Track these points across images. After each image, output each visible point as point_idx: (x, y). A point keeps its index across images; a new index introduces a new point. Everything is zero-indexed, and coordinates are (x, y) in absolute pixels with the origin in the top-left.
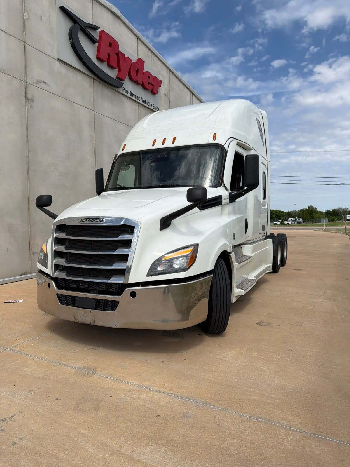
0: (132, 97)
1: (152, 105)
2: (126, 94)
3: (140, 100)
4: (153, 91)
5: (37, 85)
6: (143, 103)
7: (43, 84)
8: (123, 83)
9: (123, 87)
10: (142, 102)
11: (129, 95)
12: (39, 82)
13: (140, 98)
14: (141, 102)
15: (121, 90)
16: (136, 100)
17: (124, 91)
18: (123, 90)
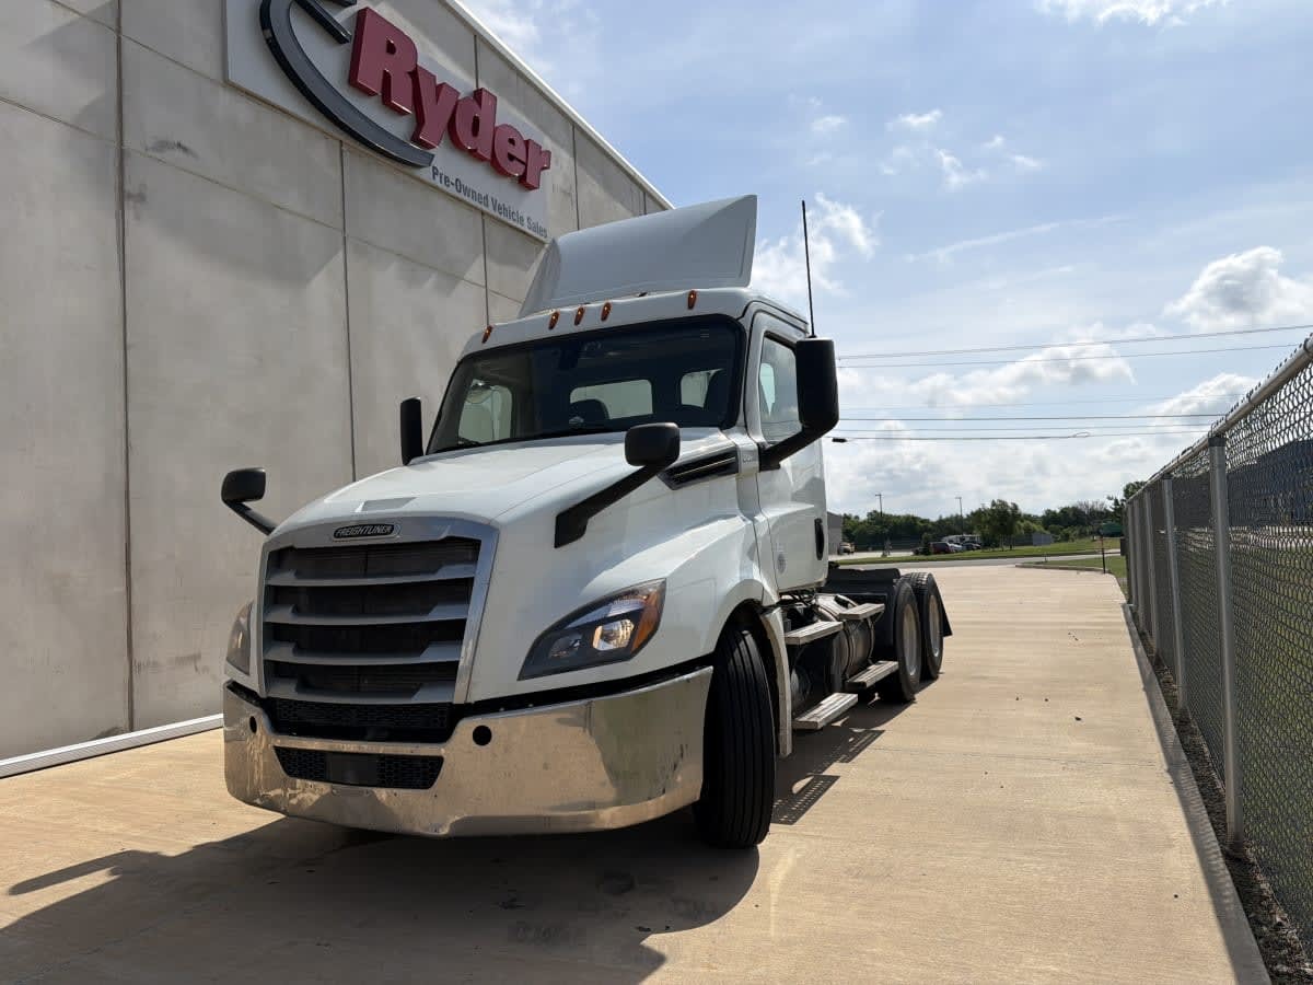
0: (461, 195)
1: (526, 221)
2: (442, 186)
3: (487, 206)
4: (528, 181)
5: (158, 155)
6: (496, 214)
7: (178, 153)
8: (433, 156)
9: (434, 168)
10: (494, 209)
11: (452, 190)
12: (163, 145)
13: (486, 197)
14: (490, 210)
15: (425, 174)
16: (476, 203)
17: (438, 178)
18: (434, 174)
